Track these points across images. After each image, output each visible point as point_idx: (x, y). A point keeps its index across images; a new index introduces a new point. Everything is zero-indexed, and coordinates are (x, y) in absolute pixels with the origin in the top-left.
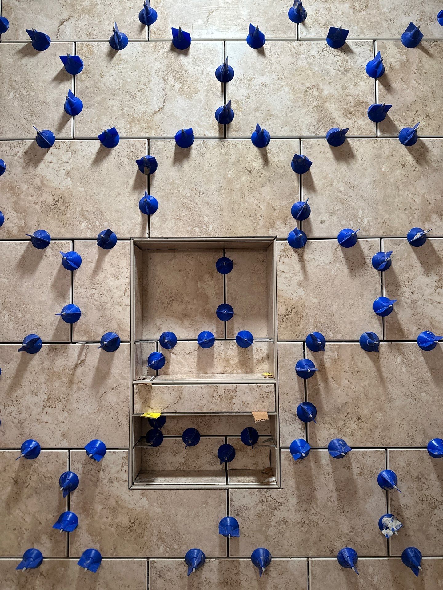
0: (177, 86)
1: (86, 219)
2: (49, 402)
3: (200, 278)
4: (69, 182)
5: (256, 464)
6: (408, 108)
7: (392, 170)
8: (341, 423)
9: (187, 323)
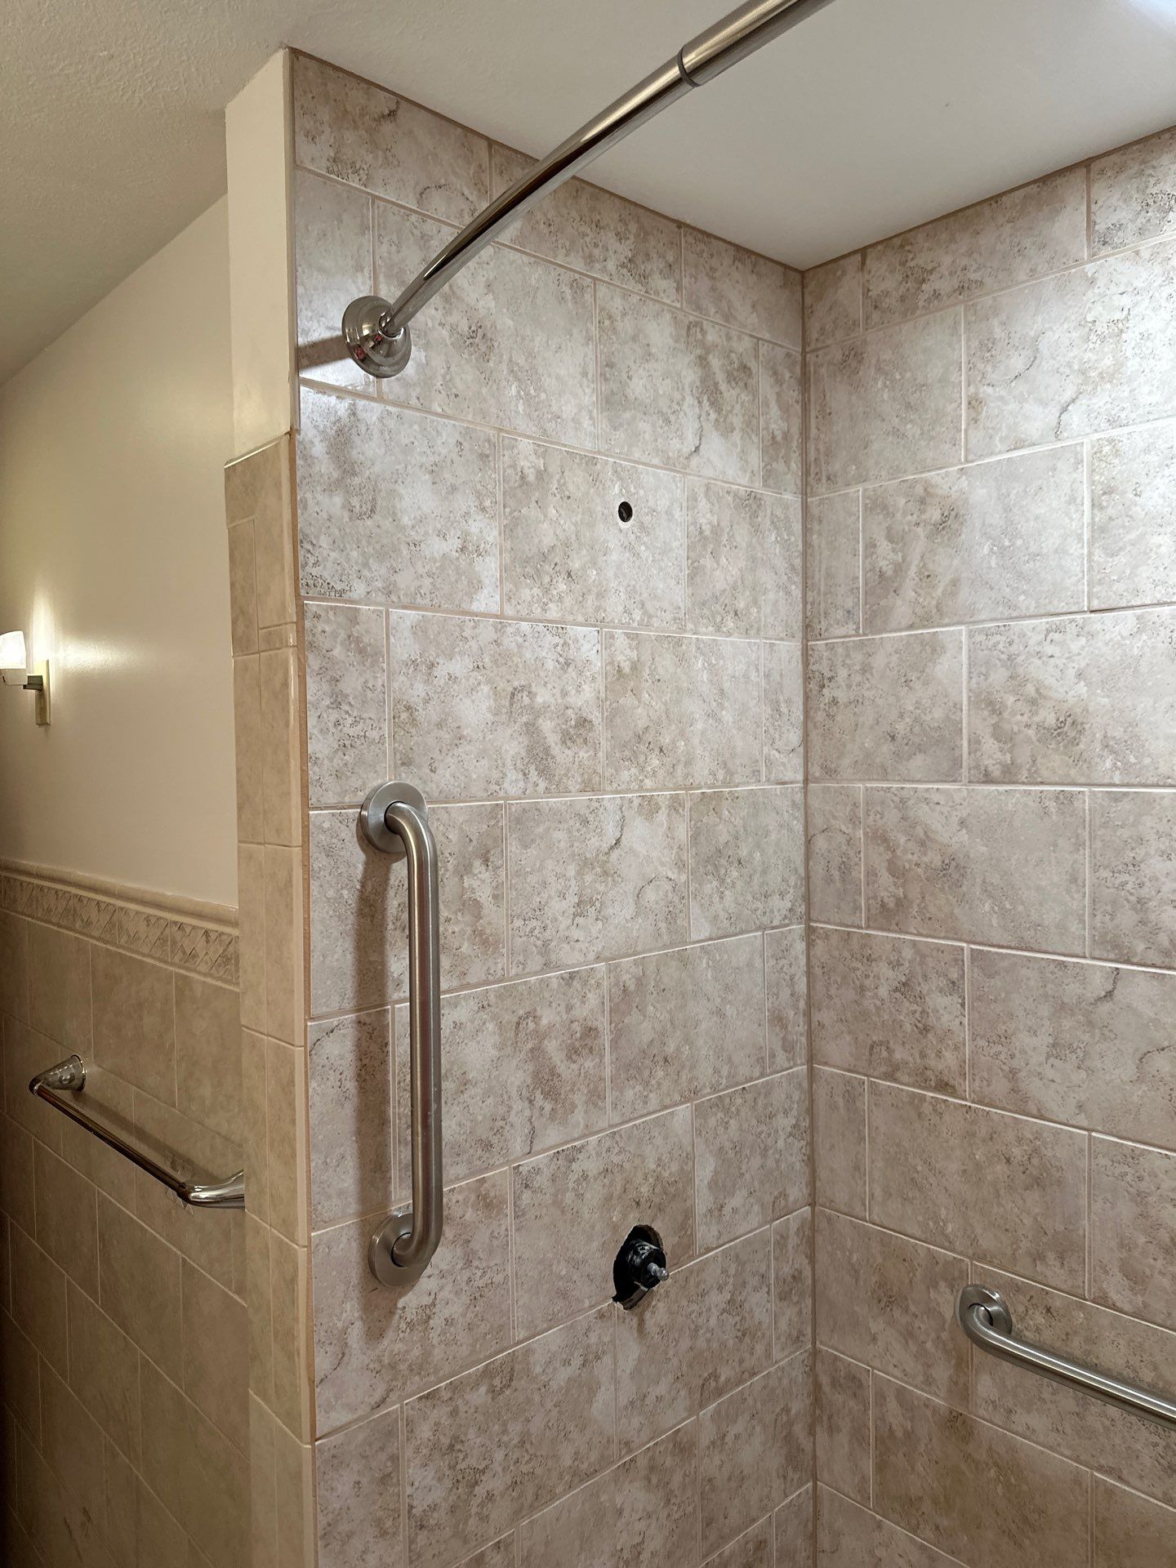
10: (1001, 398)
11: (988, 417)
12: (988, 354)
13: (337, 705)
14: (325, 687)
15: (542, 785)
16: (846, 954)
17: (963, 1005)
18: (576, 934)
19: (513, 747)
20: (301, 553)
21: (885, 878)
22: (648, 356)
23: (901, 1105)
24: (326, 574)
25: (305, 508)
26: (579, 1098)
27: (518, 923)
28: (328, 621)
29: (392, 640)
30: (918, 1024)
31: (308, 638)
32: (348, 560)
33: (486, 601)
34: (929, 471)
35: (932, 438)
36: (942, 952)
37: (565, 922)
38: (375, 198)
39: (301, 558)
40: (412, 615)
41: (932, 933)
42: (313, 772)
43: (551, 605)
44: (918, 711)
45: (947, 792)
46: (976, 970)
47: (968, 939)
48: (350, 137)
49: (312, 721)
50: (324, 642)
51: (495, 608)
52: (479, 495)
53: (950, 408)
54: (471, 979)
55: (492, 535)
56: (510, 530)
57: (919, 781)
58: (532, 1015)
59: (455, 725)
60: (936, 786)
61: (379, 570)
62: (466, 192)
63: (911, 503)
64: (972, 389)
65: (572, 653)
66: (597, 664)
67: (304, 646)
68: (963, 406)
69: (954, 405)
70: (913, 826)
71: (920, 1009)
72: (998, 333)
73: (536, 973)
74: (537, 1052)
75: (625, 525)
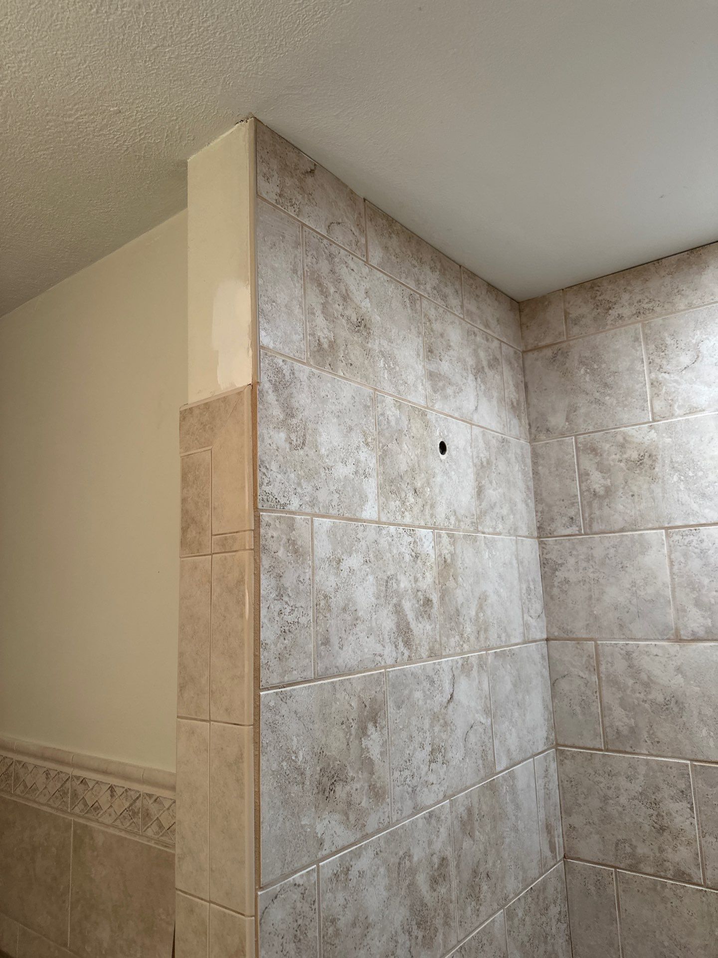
10: (676, 381)
11: (666, 393)
12: (663, 354)
13: (280, 596)
14: (273, 582)
15: (407, 653)
16: (591, 771)
17: (691, 809)
18: (432, 778)
19: (388, 623)
20: (259, 474)
21: (618, 712)
22: (449, 347)
23: (645, 891)
24: (275, 492)
25: (263, 441)
26: (439, 922)
27: (397, 774)
28: (276, 529)
29: (315, 542)
30: (655, 825)
31: (262, 542)
32: (288, 480)
33: (370, 511)
34: (625, 427)
35: (626, 406)
36: (671, 768)
37: (424, 768)
38: (303, 225)
39: (259, 480)
40: (327, 522)
41: (660, 753)
42: (264, 656)
43: (406, 513)
44: (634, 589)
45: (663, 647)
46: (700, 781)
47: (692, 757)
48: (289, 182)
49: (263, 612)
50: (272, 545)
51: (375, 517)
52: (365, 435)
53: (637, 387)
54: (369, 829)
55: (373, 463)
56: (382, 459)
57: (639, 640)
58: (408, 855)
59: (353, 609)
60: (653, 643)
61: (308, 487)
62: (353, 229)
63: (614, 447)
64: (653, 375)
65: (419, 549)
66: (432, 558)
67: (258, 549)
68: (648, 386)
69: (640, 385)
70: (639, 671)
71: (656, 813)
72: (669, 341)
73: (409, 817)
74: (412, 886)
75: (443, 457)
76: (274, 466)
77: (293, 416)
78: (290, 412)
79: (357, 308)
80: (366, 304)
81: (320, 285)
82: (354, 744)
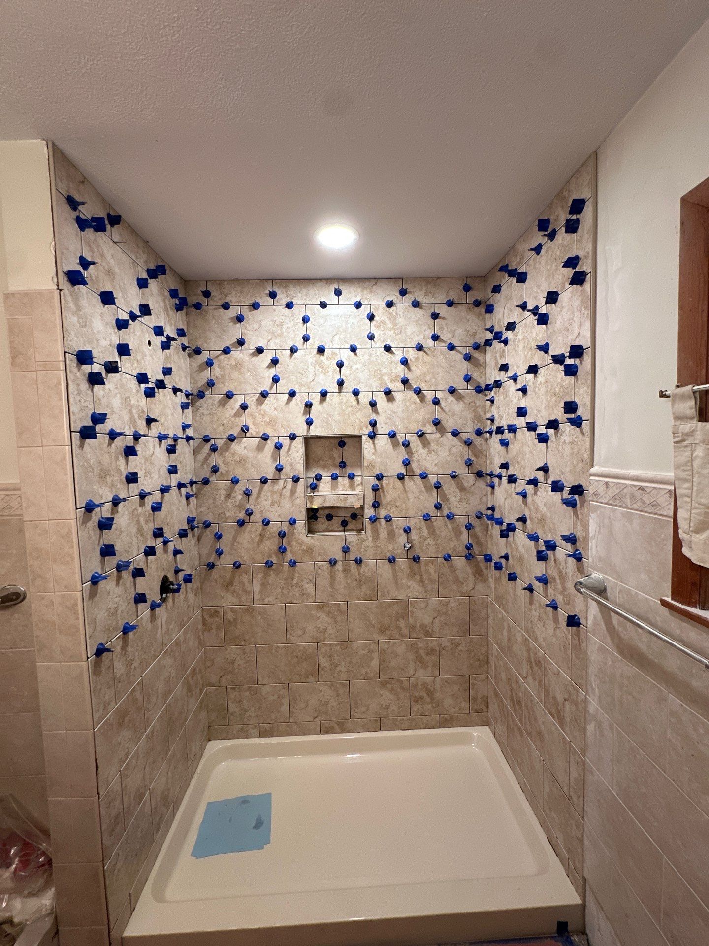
0: (320, 370)
1: (284, 428)
2: (272, 504)
3: (331, 450)
4: (276, 412)
5: (357, 527)
6: (418, 378)
7: (410, 405)
8: (389, 508)
9: (326, 469)
10: (251, 334)
11: (248, 339)
12: (247, 322)
14: (76, 387)
16: (209, 489)
18: (146, 483)
21: (222, 465)
22: (152, 294)
24: (74, 345)
25: (66, 319)
26: (149, 536)
31: (69, 367)
35: (231, 341)
40: (98, 366)
43: (134, 370)
44: (230, 417)
47: (248, 479)
48: (72, 185)
50: (74, 370)
52: (114, 328)
53: (236, 334)
59: (111, 407)
63: (226, 358)
64: (243, 330)
69: (238, 333)
71: (234, 501)
72: (250, 317)
73: (136, 495)
75: (150, 348)
76: (72, 333)
77: (80, 311)
78: (79, 308)
79: (108, 263)
80: (112, 262)
81: (90, 246)
82: (114, 462)
